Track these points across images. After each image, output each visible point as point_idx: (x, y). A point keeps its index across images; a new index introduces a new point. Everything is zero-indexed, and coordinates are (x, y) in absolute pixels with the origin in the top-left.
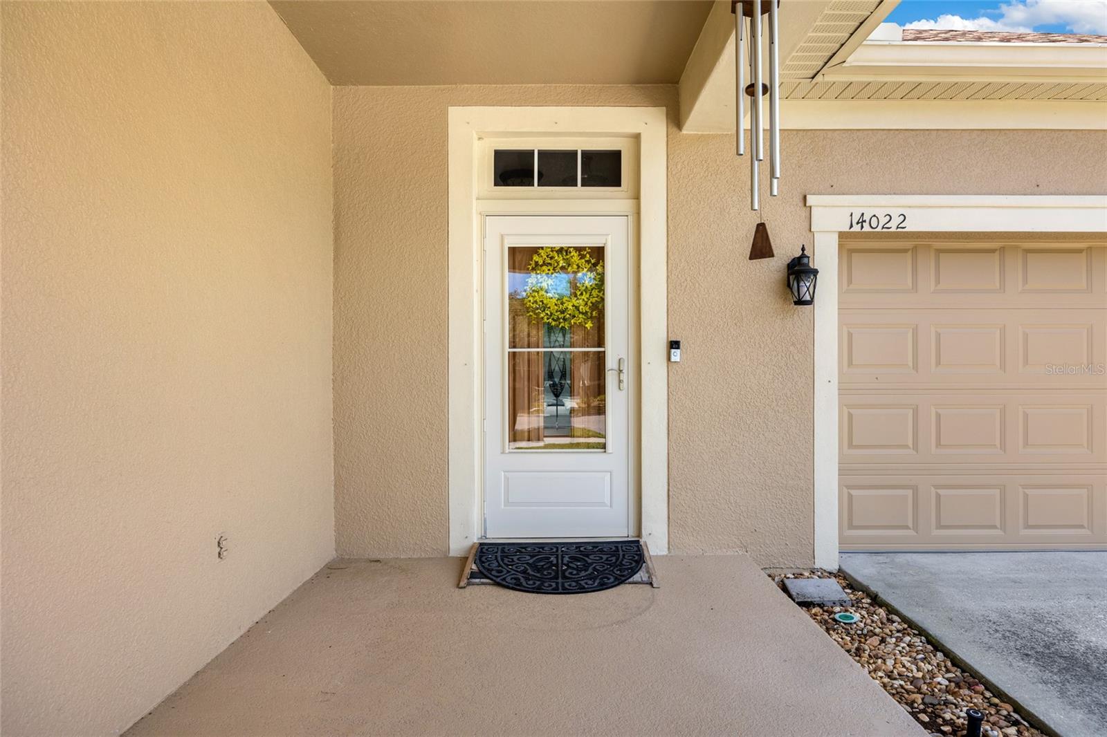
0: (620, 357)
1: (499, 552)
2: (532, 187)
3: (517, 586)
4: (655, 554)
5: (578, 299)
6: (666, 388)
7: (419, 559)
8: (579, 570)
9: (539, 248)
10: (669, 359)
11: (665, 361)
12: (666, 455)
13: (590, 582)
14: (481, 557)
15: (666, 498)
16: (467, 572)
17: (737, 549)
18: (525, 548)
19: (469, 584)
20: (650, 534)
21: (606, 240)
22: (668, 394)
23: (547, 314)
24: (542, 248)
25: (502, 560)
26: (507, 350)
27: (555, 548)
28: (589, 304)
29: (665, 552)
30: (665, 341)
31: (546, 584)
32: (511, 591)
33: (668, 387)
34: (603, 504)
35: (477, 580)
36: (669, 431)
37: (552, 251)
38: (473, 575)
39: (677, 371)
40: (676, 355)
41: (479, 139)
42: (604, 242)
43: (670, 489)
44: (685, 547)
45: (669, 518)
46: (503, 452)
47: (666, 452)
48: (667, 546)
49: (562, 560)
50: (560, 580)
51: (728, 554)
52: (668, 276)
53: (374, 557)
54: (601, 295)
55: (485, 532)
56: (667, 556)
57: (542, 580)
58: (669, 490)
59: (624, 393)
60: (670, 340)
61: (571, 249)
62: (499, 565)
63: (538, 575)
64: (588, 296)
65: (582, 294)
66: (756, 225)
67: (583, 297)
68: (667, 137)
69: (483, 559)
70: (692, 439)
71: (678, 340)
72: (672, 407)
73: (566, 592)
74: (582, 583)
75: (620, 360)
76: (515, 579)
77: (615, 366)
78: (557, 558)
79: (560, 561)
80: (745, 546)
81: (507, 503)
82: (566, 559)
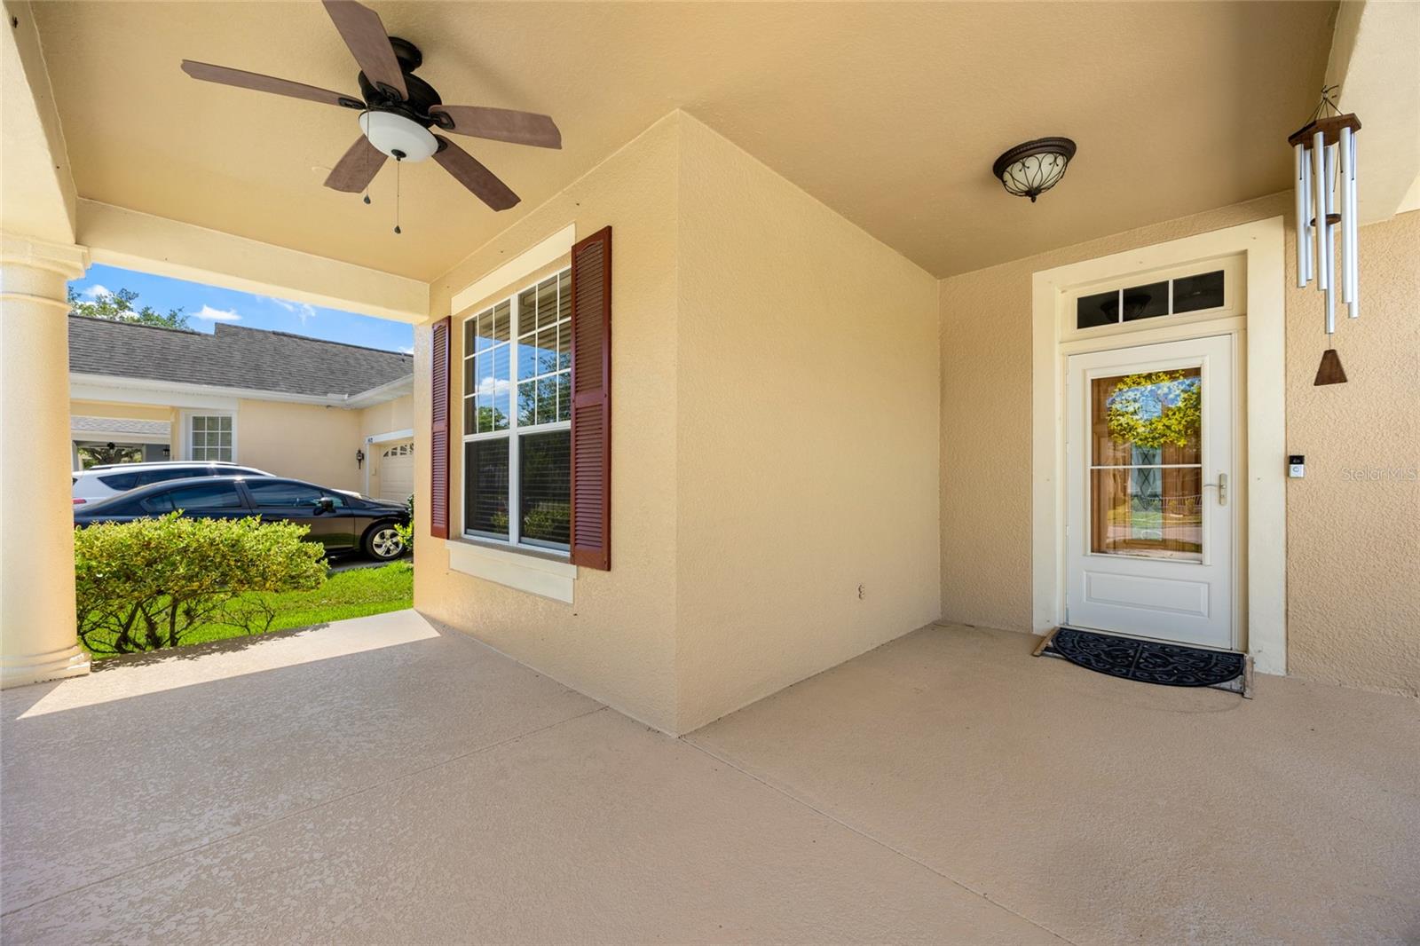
0: (1220, 473)
1: (1077, 637)
2: (1117, 324)
3: (1086, 664)
4: (1267, 673)
5: (1170, 419)
6: (1284, 503)
7: (1005, 631)
8: (1156, 665)
9: (1124, 377)
10: (1287, 474)
11: (1283, 478)
12: (1284, 574)
13: (1165, 677)
14: (1057, 638)
15: (1283, 619)
16: (1043, 646)
17: (1399, 690)
18: (1105, 639)
19: (1042, 655)
20: (1260, 651)
21: (1203, 361)
22: (1287, 511)
23: (1133, 435)
24: (1128, 376)
25: (1078, 643)
26: (1090, 467)
27: (1137, 644)
28: (1183, 422)
29: (1282, 673)
30: (1283, 456)
31: (1117, 669)
32: (1081, 668)
33: (1287, 504)
34: (1200, 613)
35: (1051, 654)
36: (1287, 548)
37: (1139, 378)
38: (1047, 649)
39: (1300, 488)
40: (1298, 471)
41: (1063, 292)
42: (1200, 362)
43: (1290, 609)
44: (1313, 673)
45: (1287, 639)
46: (1085, 555)
47: (1284, 569)
48: (1284, 667)
49: (1141, 654)
50: (1132, 669)
51: (1382, 692)
52: (1286, 389)
53: (970, 623)
54: (1197, 414)
55: (1067, 620)
56: (1283, 677)
57: (1113, 665)
58: (1287, 610)
59: (1227, 508)
60: (1289, 454)
61: (1160, 374)
62: (1074, 647)
63: (1111, 661)
64: (1181, 415)
65: (1174, 414)
66: (1323, 353)
67: (1176, 417)
68: (1285, 245)
69: (1060, 640)
70: (1322, 559)
71: (1301, 454)
72: (1292, 524)
73: (1135, 678)
74: (1156, 676)
75: (1220, 476)
76: (1086, 659)
77: (1216, 482)
78: (1136, 651)
79: (1138, 655)
80: (1413, 689)
81: (1089, 598)
82: (1146, 654)
